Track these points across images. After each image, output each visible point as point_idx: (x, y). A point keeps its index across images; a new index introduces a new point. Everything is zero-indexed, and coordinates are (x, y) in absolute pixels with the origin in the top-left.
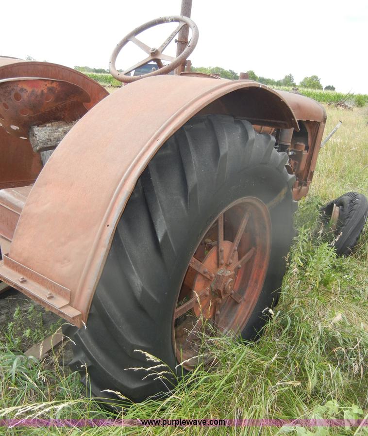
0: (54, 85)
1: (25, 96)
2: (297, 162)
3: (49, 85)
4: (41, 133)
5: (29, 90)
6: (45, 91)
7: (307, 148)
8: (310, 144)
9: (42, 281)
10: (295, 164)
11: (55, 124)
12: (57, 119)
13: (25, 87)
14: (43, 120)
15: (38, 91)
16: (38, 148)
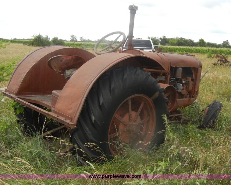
0: (73, 57)
1: (64, 61)
2: (187, 86)
3: (72, 57)
4: (68, 72)
5: (65, 59)
6: (70, 59)
7: (192, 80)
8: (194, 78)
9: (63, 116)
10: (186, 87)
11: (73, 69)
12: (74, 68)
13: (64, 58)
14: (69, 68)
15: (68, 59)
16: (67, 77)
